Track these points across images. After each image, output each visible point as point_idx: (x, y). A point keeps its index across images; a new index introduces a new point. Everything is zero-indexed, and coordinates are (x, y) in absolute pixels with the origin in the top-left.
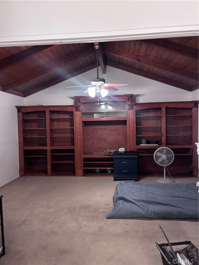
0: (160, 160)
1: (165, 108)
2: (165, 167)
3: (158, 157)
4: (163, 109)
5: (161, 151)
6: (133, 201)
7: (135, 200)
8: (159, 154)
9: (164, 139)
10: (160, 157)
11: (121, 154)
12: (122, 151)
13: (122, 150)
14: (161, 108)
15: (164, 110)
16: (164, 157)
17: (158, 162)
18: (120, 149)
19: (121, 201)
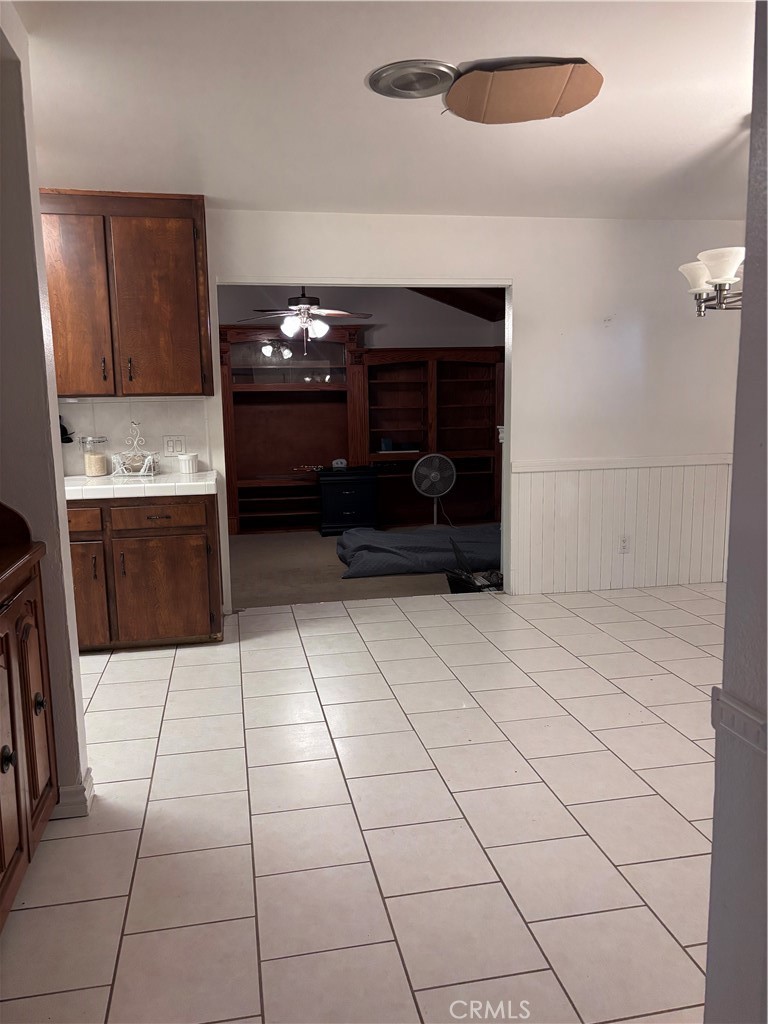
0: (425, 484)
1: (435, 363)
2: (435, 500)
3: (421, 478)
4: (430, 363)
5: (428, 463)
6: (394, 550)
7: (396, 548)
8: (423, 471)
9: (432, 435)
10: (426, 477)
11: (339, 472)
12: (340, 465)
13: (339, 463)
14: (427, 362)
15: (433, 367)
16: (434, 475)
17: (422, 489)
18: (334, 462)
19: (364, 552)
